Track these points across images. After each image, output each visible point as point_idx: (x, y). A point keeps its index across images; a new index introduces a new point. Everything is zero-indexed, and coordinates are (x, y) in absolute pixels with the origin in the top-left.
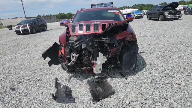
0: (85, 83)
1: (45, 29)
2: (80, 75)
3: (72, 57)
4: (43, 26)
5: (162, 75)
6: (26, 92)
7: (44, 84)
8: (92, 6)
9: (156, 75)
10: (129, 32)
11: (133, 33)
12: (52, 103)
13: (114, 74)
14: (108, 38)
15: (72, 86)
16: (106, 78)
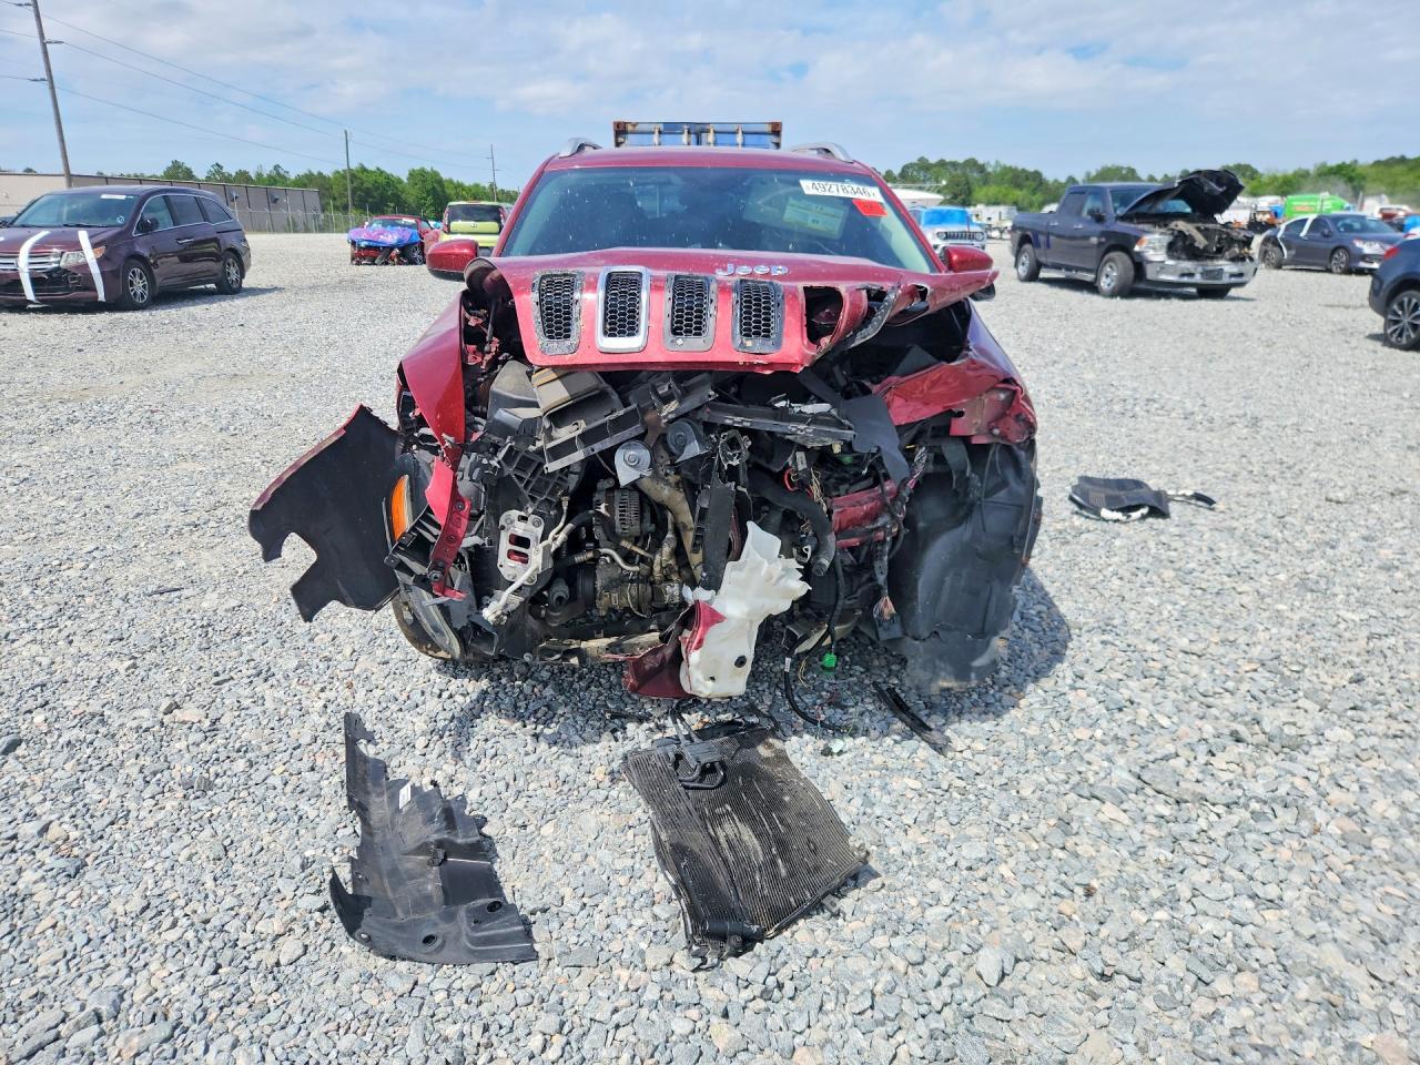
0: (600, 773)
1: (234, 277)
2: (549, 692)
3: (505, 545)
4: (217, 257)
5: (1208, 729)
6: (74, 834)
7: (241, 765)
8: (621, 130)
9: (1165, 722)
10: (983, 367)
11: (1009, 380)
12: (325, 962)
13: (836, 702)
14: (824, 407)
15: (489, 790)
16: (773, 733)
